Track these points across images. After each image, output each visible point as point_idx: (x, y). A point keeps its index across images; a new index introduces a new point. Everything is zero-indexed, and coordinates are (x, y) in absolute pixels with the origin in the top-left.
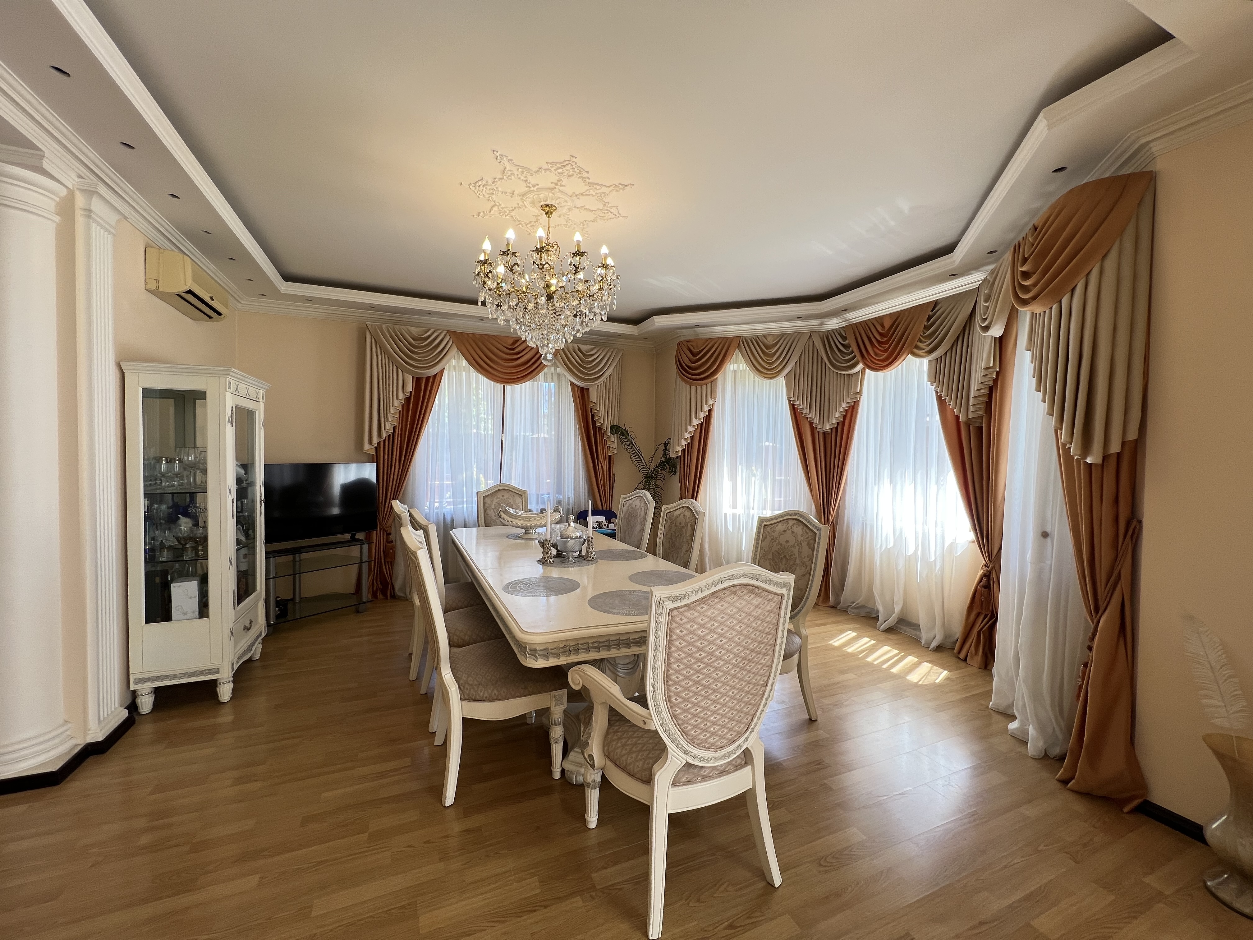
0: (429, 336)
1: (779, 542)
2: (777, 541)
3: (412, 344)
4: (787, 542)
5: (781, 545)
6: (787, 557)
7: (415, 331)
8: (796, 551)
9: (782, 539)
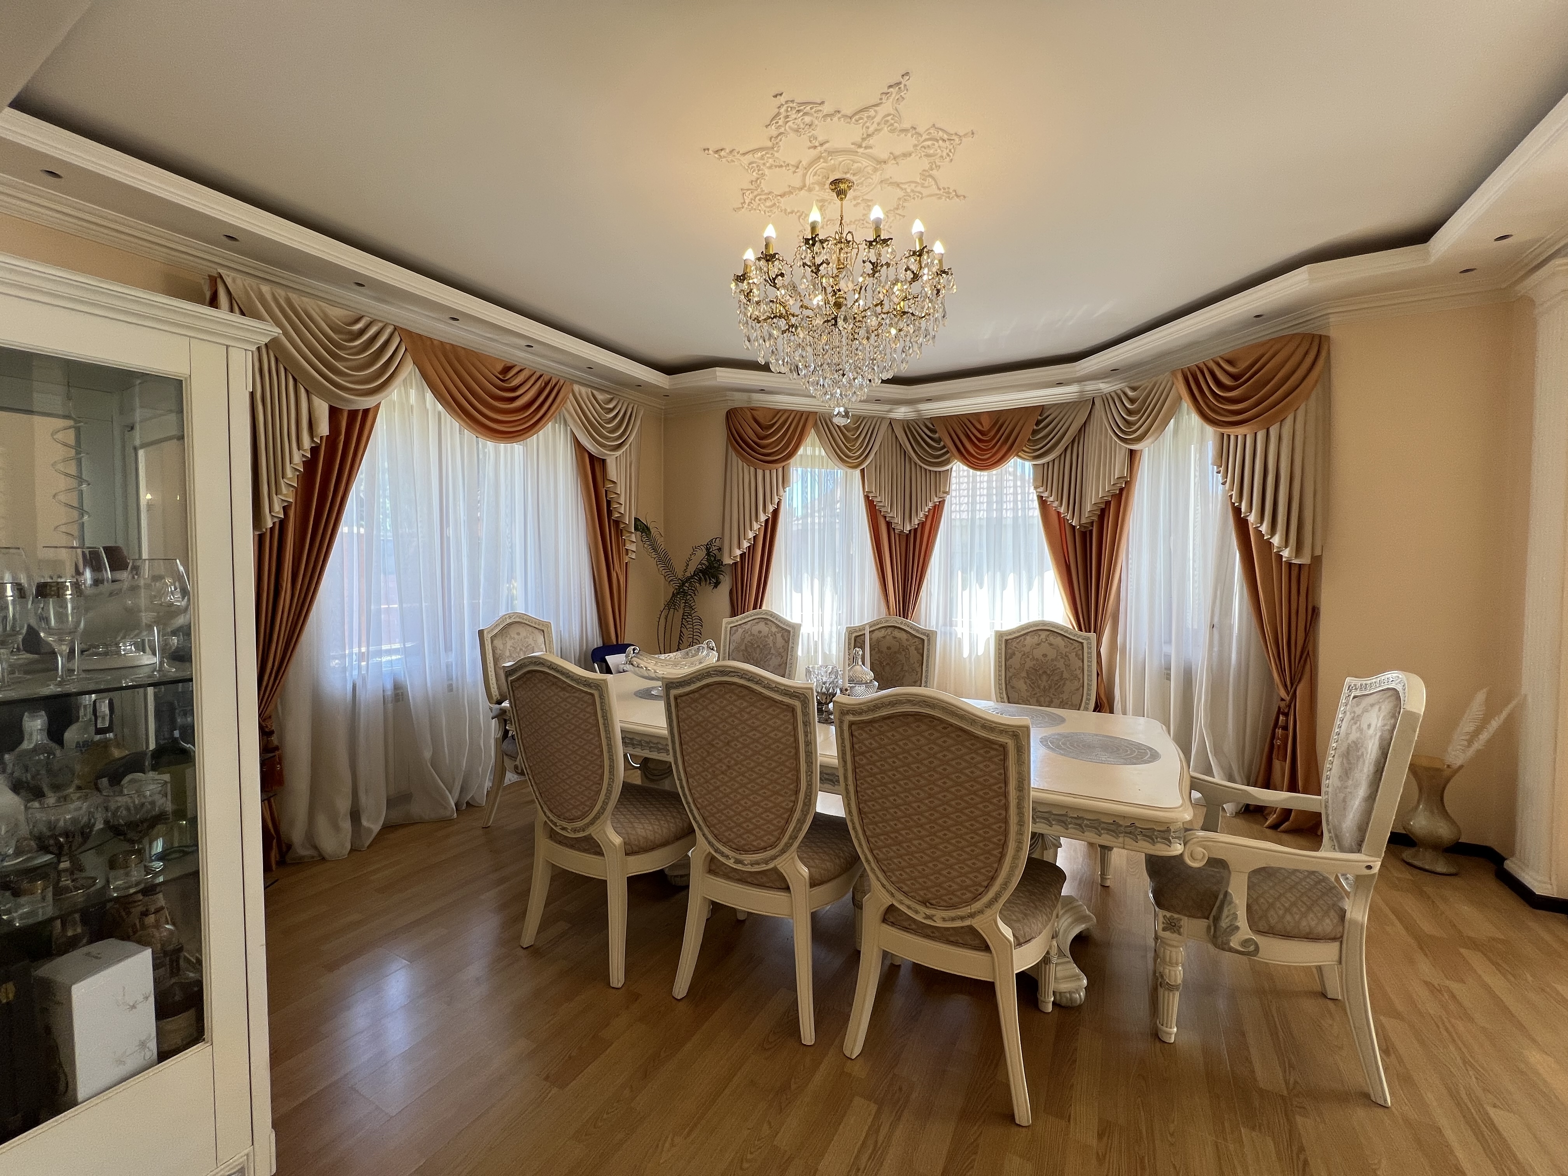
0: (362, 332)
1: (1033, 657)
2: (1031, 657)
3: (332, 338)
4: (1045, 655)
5: (1037, 660)
6: (1048, 672)
7: (335, 313)
8: (1060, 664)
9: (1038, 654)
